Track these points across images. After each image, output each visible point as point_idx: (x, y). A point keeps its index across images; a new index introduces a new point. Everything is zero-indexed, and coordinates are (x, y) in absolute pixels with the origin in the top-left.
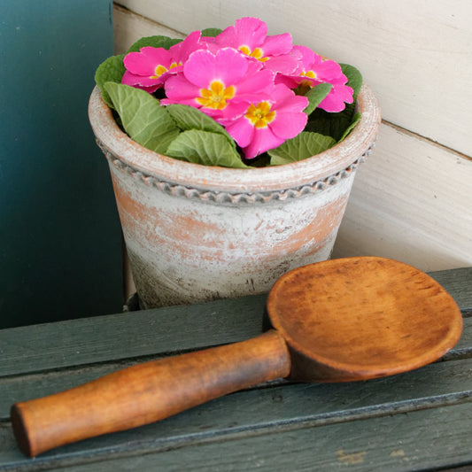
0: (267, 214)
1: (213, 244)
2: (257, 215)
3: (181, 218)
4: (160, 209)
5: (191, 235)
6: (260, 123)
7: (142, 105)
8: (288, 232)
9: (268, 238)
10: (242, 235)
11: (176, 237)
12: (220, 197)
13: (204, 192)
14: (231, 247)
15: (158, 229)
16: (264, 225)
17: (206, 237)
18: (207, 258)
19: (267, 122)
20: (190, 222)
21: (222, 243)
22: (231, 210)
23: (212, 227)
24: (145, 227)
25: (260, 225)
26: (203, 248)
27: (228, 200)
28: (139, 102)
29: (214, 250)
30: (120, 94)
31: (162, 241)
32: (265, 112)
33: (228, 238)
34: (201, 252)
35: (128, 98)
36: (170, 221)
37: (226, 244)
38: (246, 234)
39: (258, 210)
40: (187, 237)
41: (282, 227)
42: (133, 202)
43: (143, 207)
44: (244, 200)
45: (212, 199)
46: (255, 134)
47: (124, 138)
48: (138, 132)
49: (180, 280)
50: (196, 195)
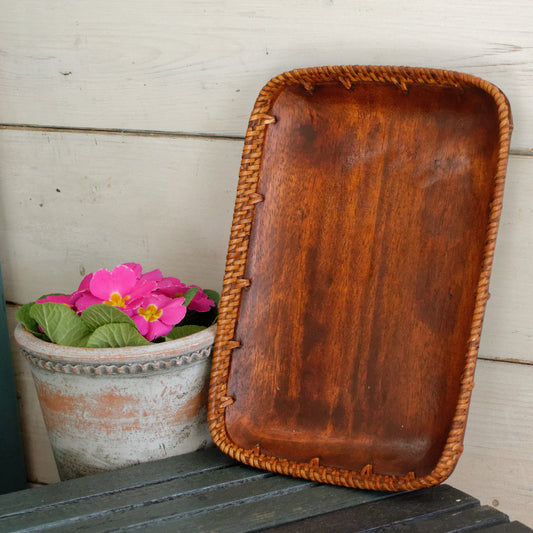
0: (168, 381)
1: (131, 414)
2: (162, 382)
3: (105, 397)
4: (87, 394)
5: (113, 410)
6: (152, 318)
7: (63, 316)
8: (186, 397)
9: (172, 404)
10: (152, 402)
11: (101, 416)
12: (133, 368)
13: (121, 365)
14: (145, 415)
15: (85, 413)
16: (168, 392)
17: (124, 410)
18: (127, 429)
19: (157, 318)
20: (111, 398)
21: (137, 412)
22: (142, 380)
23: (129, 399)
24: (74, 417)
25: (164, 391)
26: (124, 420)
27: (139, 370)
28: (60, 313)
29: (132, 420)
30: (45, 312)
31: (90, 424)
32: (154, 312)
33: (143, 406)
34: (122, 424)
35: (51, 313)
36: (95, 402)
37: (141, 412)
38: (155, 401)
39: (162, 378)
40: (110, 413)
41: (181, 392)
42: (63, 398)
43: (71, 399)
44: (151, 368)
45: (128, 371)
46: (150, 325)
47: (51, 345)
48: (61, 338)
49: (107, 457)
50: (115, 371)
